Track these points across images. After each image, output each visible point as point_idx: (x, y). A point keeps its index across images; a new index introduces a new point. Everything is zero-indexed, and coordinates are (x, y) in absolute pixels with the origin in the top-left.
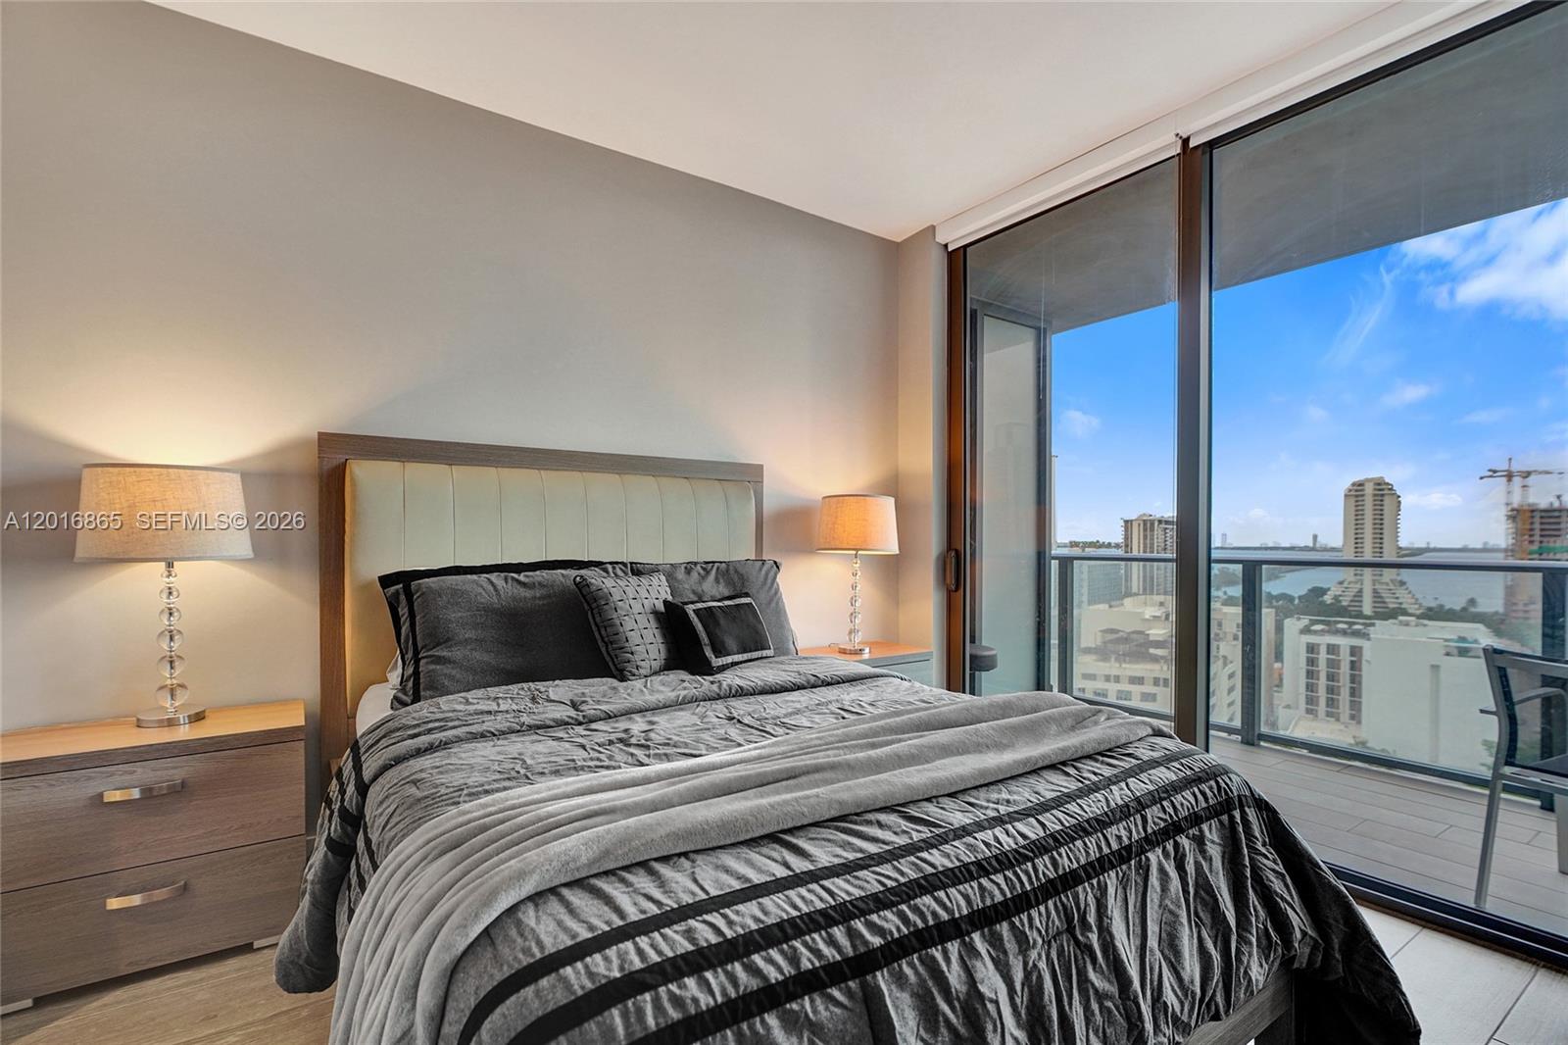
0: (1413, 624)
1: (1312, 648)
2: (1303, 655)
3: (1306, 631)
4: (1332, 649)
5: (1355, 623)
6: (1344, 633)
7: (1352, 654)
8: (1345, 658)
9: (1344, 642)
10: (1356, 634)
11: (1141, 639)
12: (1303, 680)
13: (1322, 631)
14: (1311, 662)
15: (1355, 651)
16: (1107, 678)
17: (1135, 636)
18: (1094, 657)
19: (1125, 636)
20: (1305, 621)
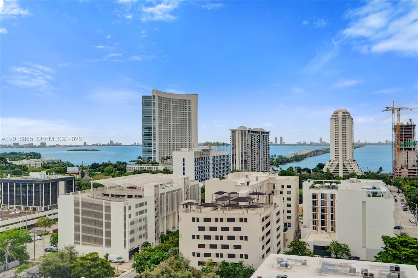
0: (355, 181)
1: (314, 196)
2: (311, 200)
3: (313, 187)
4: (323, 196)
5: (332, 182)
6: (328, 187)
7: (332, 198)
8: (329, 199)
9: (328, 192)
10: (333, 187)
11: (234, 197)
12: (311, 213)
13: (320, 187)
14: (314, 203)
15: (332, 196)
16: (217, 220)
17: (232, 195)
18: (211, 208)
19: (227, 195)
20: (312, 182)
